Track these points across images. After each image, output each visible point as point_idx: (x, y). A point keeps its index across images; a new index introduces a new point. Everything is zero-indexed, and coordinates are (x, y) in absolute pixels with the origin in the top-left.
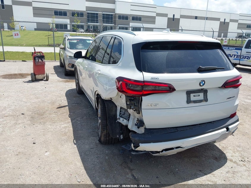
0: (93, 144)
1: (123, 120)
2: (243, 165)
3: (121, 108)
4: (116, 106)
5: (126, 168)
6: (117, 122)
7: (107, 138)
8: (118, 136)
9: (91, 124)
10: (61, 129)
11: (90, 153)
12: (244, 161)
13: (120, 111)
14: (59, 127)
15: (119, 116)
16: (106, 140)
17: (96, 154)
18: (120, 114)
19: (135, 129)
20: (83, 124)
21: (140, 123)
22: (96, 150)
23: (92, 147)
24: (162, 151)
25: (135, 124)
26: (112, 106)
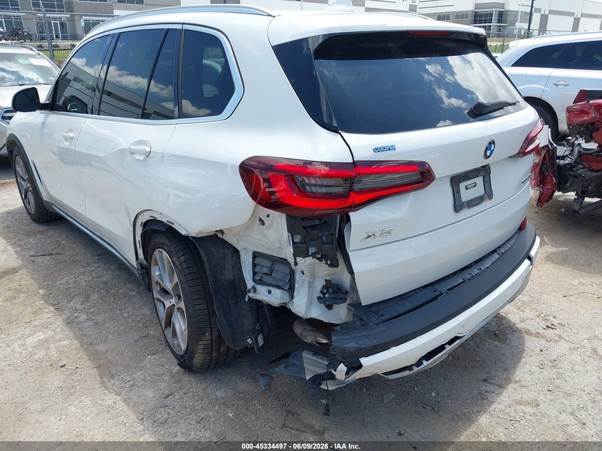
0: (164, 381)
1: (270, 292)
2: (557, 338)
3: (256, 255)
4: (236, 252)
5: (301, 431)
6: (247, 299)
7: (214, 354)
8: (249, 341)
9: (126, 315)
10: (32, 354)
11: (169, 414)
12: (553, 327)
13: (254, 265)
14: (20, 346)
15: (254, 280)
16: (211, 359)
17: (188, 410)
18: (255, 273)
19: (318, 312)
20: (100, 319)
21: (333, 293)
22: (182, 398)
23: (167, 392)
24: (419, 363)
25: (319, 298)
26: (224, 254)
